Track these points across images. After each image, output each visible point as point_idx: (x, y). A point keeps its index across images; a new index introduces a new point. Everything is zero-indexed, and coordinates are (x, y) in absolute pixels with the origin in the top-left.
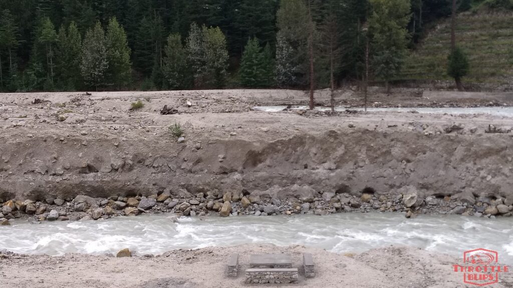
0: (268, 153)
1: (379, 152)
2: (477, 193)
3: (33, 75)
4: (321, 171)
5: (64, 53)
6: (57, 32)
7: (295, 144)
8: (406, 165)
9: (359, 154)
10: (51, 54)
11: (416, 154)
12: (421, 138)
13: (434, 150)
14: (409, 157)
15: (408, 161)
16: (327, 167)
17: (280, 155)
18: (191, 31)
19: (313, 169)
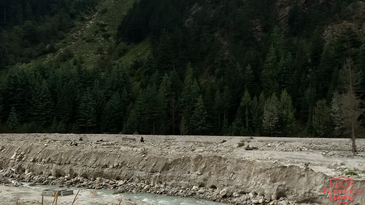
0: (173, 165)
2: (257, 193)
5: (255, 112)
6: (252, 99)
7: (186, 161)
8: (232, 175)
9: (212, 168)
10: (247, 113)
11: (237, 170)
14: (234, 171)
15: (234, 174)
16: (196, 173)
19: (191, 174)
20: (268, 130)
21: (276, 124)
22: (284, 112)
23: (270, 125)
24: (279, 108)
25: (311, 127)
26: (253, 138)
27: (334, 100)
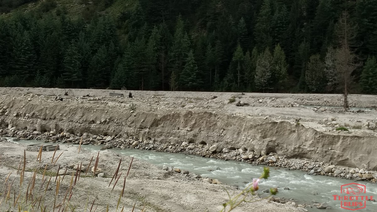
0: (163, 121)
1: (212, 124)
2: (246, 148)
3: (226, 81)
4: (183, 131)
5: (247, 67)
6: (245, 54)
7: (176, 117)
8: (223, 131)
9: (202, 124)
10: (239, 68)
11: (228, 126)
12: (229, 118)
13: (235, 125)
14: (224, 128)
15: (224, 130)
16: (186, 130)
17: (168, 122)
18: (328, 52)
19: (181, 130)
20: (260, 86)
21: (269, 80)
22: (277, 68)
23: (262, 81)
24: (272, 64)
25: (304, 83)
26: (244, 94)
27: (328, 55)
